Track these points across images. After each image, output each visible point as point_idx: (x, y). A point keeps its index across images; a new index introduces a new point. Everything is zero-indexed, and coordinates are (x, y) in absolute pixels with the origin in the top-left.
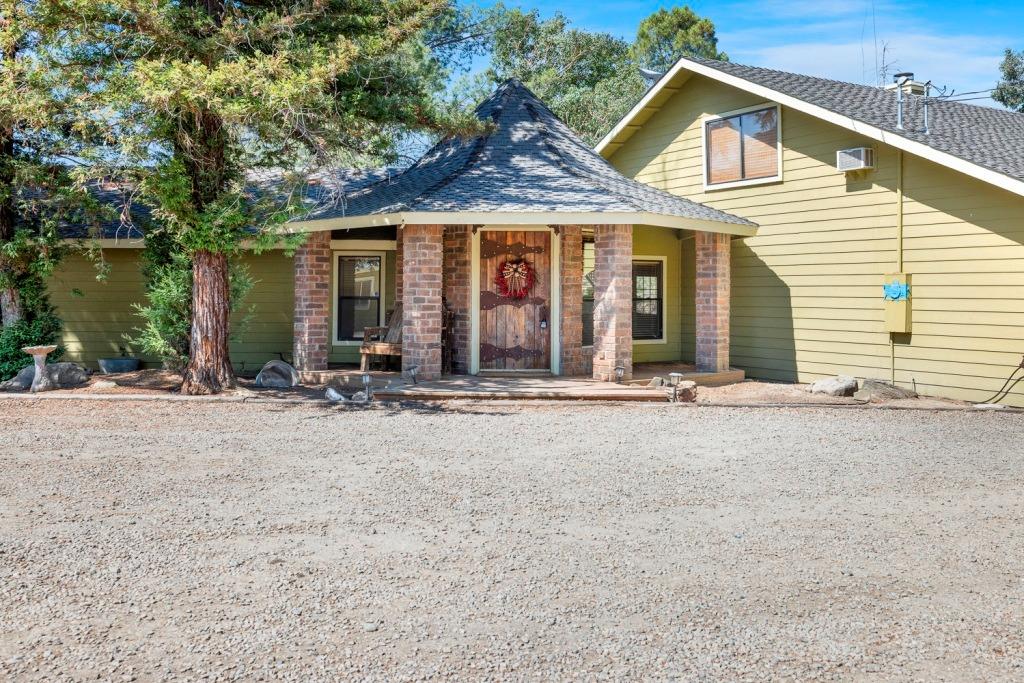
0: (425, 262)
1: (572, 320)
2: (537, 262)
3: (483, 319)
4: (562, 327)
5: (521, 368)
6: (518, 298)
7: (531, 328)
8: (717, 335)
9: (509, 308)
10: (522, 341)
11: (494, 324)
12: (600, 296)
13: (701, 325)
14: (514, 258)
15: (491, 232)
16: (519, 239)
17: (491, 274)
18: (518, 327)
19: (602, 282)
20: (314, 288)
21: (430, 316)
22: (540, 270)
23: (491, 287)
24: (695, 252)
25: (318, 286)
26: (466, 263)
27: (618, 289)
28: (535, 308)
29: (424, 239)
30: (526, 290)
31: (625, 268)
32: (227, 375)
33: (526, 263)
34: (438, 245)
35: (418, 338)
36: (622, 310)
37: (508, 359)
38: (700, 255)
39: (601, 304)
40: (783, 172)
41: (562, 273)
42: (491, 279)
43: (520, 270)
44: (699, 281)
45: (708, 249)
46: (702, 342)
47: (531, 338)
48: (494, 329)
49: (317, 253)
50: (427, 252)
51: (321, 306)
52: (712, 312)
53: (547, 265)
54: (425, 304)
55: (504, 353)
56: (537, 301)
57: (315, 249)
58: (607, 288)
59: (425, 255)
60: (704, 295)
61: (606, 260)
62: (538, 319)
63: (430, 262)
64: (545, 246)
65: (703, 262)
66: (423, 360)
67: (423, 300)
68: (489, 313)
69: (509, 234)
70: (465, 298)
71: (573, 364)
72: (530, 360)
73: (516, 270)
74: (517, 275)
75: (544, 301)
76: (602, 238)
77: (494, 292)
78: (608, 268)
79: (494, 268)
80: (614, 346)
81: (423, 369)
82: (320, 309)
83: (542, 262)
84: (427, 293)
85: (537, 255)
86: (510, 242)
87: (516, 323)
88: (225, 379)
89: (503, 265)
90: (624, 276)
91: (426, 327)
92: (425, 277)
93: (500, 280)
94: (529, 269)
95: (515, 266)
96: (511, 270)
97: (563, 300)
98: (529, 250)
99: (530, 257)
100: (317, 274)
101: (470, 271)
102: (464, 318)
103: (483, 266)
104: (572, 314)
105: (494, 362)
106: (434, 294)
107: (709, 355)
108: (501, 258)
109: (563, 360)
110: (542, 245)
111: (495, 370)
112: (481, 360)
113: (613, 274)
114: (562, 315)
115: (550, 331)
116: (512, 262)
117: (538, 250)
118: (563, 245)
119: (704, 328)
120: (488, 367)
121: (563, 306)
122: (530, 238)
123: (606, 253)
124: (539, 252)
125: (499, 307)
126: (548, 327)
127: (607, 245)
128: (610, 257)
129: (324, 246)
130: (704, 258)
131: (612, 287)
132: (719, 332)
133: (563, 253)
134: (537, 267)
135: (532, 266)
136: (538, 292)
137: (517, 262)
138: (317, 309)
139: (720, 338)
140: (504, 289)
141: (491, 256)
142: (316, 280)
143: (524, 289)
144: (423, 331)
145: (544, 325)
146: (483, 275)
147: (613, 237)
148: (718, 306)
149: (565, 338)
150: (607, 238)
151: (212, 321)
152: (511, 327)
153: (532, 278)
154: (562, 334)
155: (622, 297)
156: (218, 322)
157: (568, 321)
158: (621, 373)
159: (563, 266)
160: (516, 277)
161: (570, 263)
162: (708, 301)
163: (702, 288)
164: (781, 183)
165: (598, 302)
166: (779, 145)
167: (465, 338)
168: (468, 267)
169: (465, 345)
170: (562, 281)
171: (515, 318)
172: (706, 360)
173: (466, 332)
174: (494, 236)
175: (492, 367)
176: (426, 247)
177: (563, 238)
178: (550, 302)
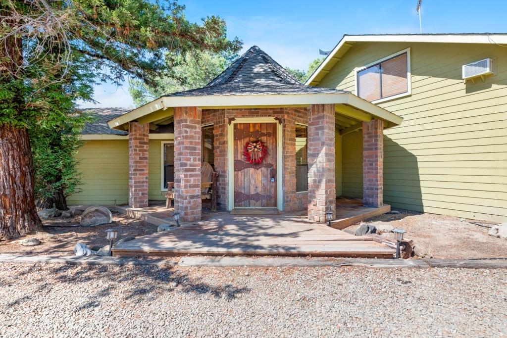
0: (186, 137)
1: (290, 176)
2: (268, 142)
3: (236, 177)
4: (284, 181)
5: (259, 206)
6: (257, 164)
7: (265, 182)
8: (378, 185)
9: (252, 170)
10: (260, 190)
11: (243, 179)
12: (313, 160)
13: (367, 179)
14: (255, 139)
15: (240, 124)
16: (257, 128)
17: (241, 149)
18: (257, 181)
19: (314, 150)
20: (138, 160)
21: (191, 176)
22: (270, 147)
23: (241, 157)
24: (362, 135)
25: (140, 158)
26: (225, 143)
27: (326, 154)
28: (267, 170)
29: (186, 121)
30: (262, 159)
31: (330, 140)
32: (26, 224)
33: (262, 143)
34: (197, 125)
35: (182, 192)
36: (329, 170)
37: (251, 201)
38: (366, 137)
39: (314, 166)
40: (412, 89)
41: (284, 148)
42: (241, 152)
43: (258, 146)
44: (365, 153)
45: (371, 133)
46: (368, 189)
47: (265, 188)
48: (243, 182)
49: (139, 139)
50: (187, 129)
51: (143, 170)
52: (374, 171)
53: (275, 144)
54: (188, 167)
55: (249, 197)
56: (269, 166)
57: (138, 137)
58: (318, 154)
59: (186, 132)
60: (369, 161)
61: (317, 134)
62: (269, 176)
63: (192, 137)
64: (273, 132)
65: (367, 141)
66: (186, 208)
67: (186, 165)
68: (240, 173)
69: (251, 125)
70: (224, 164)
71: (291, 204)
72: (264, 201)
73: (255, 147)
74: (256, 150)
75: (272, 165)
76: (314, 119)
77: (243, 160)
78: (319, 139)
79: (242, 146)
80: (324, 196)
81: (186, 214)
82: (143, 172)
83: (271, 141)
84: (189, 160)
85: (268, 138)
86: (251, 130)
87: (256, 179)
88: (24, 227)
89: (248, 144)
90: (330, 146)
91: (188, 184)
92: (186, 148)
93: (246, 153)
94: (263, 146)
95: (255, 144)
96: (253, 147)
97: (284, 165)
98: (264, 135)
99: (264, 139)
100: (139, 151)
101: (227, 148)
102: (224, 176)
103: (236, 144)
104: (290, 173)
105: (243, 203)
106: (195, 160)
107: (372, 197)
108: (247, 140)
109: (285, 201)
110: (271, 132)
111: (243, 208)
112: (235, 202)
113: (323, 144)
114: (284, 174)
115: (276, 183)
116: (253, 142)
117: (269, 134)
118: (284, 131)
119: (369, 181)
120: (239, 206)
121: (284, 168)
122: (264, 127)
123: (317, 129)
124: (269, 136)
125: (246, 170)
126: (276, 181)
127: (318, 123)
128: (320, 132)
129: (144, 135)
130: (368, 139)
131: (322, 153)
132: (378, 183)
133: (284, 135)
134: (268, 145)
135: (265, 145)
136: (269, 160)
137: (256, 142)
138: (140, 172)
139: (379, 187)
140: (249, 159)
141: (240, 139)
142: (140, 155)
143: (261, 158)
144: (186, 187)
145: (273, 180)
146: (236, 150)
147: (323, 117)
148: (379, 167)
149: (286, 188)
150: (318, 118)
151: (9, 182)
152: (253, 182)
153: (265, 151)
154: (284, 185)
155: (329, 161)
156: (14, 182)
157: (288, 177)
158: (330, 217)
159: (284, 143)
160: (256, 151)
161: (289, 142)
162: (371, 165)
163: (367, 157)
164: (410, 96)
165: (312, 165)
166: (409, 74)
167: (224, 189)
168: (226, 145)
169: (224, 193)
170: (283, 153)
171: (255, 176)
172: (371, 200)
173: (225, 185)
174: (242, 126)
175: (241, 206)
176: (187, 126)
177: (284, 126)
178: (276, 166)
